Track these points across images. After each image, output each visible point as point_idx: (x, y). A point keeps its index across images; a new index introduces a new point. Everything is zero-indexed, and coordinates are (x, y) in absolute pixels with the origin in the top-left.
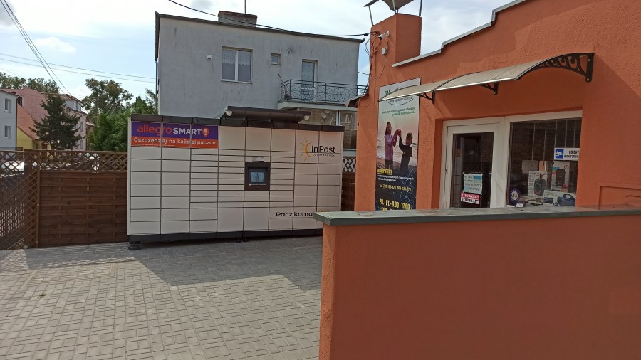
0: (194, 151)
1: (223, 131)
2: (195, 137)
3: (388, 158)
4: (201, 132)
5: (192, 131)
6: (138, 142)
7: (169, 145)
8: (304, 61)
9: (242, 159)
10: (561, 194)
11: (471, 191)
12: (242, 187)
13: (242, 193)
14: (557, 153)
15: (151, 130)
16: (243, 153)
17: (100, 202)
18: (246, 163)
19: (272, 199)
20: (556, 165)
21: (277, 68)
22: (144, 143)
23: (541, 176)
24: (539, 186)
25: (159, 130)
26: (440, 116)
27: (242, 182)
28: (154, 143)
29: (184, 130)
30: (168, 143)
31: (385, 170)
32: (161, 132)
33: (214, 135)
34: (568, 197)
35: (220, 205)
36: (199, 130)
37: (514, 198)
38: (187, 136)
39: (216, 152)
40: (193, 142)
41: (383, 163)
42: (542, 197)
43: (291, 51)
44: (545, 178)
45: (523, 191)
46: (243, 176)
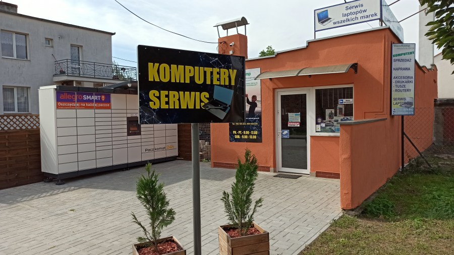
0: (97, 111)
1: (113, 96)
2: (97, 101)
4: (100, 98)
5: (94, 98)
6: (61, 106)
7: (81, 107)
8: (72, 46)
9: (125, 115)
10: (342, 117)
11: (293, 121)
12: (126, 134)
13: (126, 138)
14: (340, 101)
15: (69, 97)
16: (125, 111)
17: (17, 154)
18: (128, 118)
19: (143, 140)
20: (339, 106)
21: (51, 50)
22: (65, 106)
23: (331, 111)
24: (331, 116)
25: (74, 97)
26: (275, 87)
27: (126, 130)
28: (72, 106)
29: (90, 96)
30: (80, 106)
32: (76, 99)
33: (108, 100)
34: (346, 118)
35: (114, 147)
36: (99, 97)
37: (319, 122)
38: (92, 101)
39: (109, 111)
40: (95, 105)
42: (333, 120)
43: (61, 37)
44: (333, 112)
45: (324, 118)
46: (126, 126)
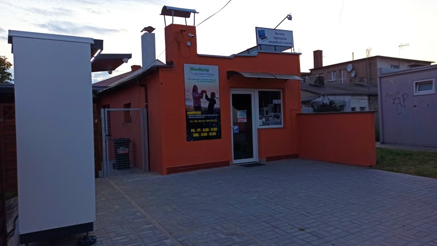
3: (197, 105)
11: (241, 117)
14: (274, 101)
23: (267, 109)
31: (195, 113)
37: (261, 117)
41: (193, 108)
